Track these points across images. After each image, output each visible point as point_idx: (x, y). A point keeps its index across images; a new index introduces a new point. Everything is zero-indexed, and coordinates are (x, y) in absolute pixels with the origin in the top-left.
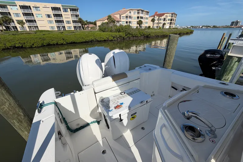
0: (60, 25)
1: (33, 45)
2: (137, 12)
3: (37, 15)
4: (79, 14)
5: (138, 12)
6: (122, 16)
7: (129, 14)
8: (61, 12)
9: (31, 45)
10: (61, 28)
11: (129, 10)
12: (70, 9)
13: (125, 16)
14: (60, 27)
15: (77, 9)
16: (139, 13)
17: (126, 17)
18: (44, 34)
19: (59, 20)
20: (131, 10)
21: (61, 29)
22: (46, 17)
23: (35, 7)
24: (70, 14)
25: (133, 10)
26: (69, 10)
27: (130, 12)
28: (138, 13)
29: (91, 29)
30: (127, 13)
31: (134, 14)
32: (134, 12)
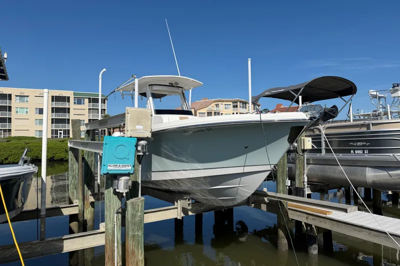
0: (61, 127)
1: (6, 159)
2: (232, 106)
3: (18, 110)
4: (106, 109)
5: (235, 104)
6: (198, 112)
7: (215, 109)
8: (69, 104)
9: (2, 159)
10: (61, 133)
11: (214, 102)
12: (89, 99)
13: (206, 112)
14: (59, 132)
15: (105, 99)
16: (237, 106)
17: (208, 113)
18: (27, 142)
19: (61, 118)
20: (220, 101)
21: (59, 135)
22: (36, 113)
23: (20, 96)
24: (87, 108)
25: (223, 102)
26: (87, 101)
28: (234, 107)
30: (210, 107)
31: (226, 108)
32: (225, 105)
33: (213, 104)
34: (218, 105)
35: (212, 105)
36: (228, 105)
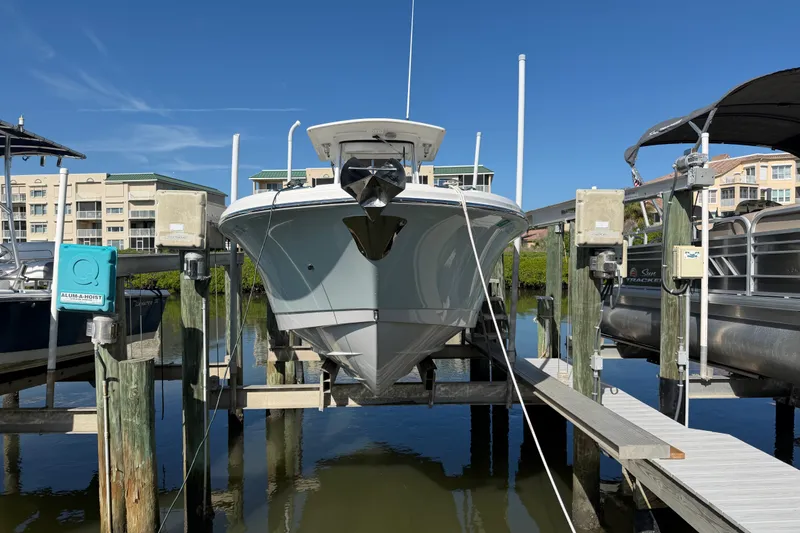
2: (793, 169)
7: (744, 179)
11: (742, 163)
12: (460, 177)
13: (717, 188)
15: (487, 176)
17: (724, 191)
20: (757, 160)
25: (767, 160)
27: (750, 171)
29: (534, 247)
30: (730, 175)
31: (775, 176)
32: (774, 167)
33: (740, 169)
34: (753, 168)
35: (735, 171)
36: (781, 167)
